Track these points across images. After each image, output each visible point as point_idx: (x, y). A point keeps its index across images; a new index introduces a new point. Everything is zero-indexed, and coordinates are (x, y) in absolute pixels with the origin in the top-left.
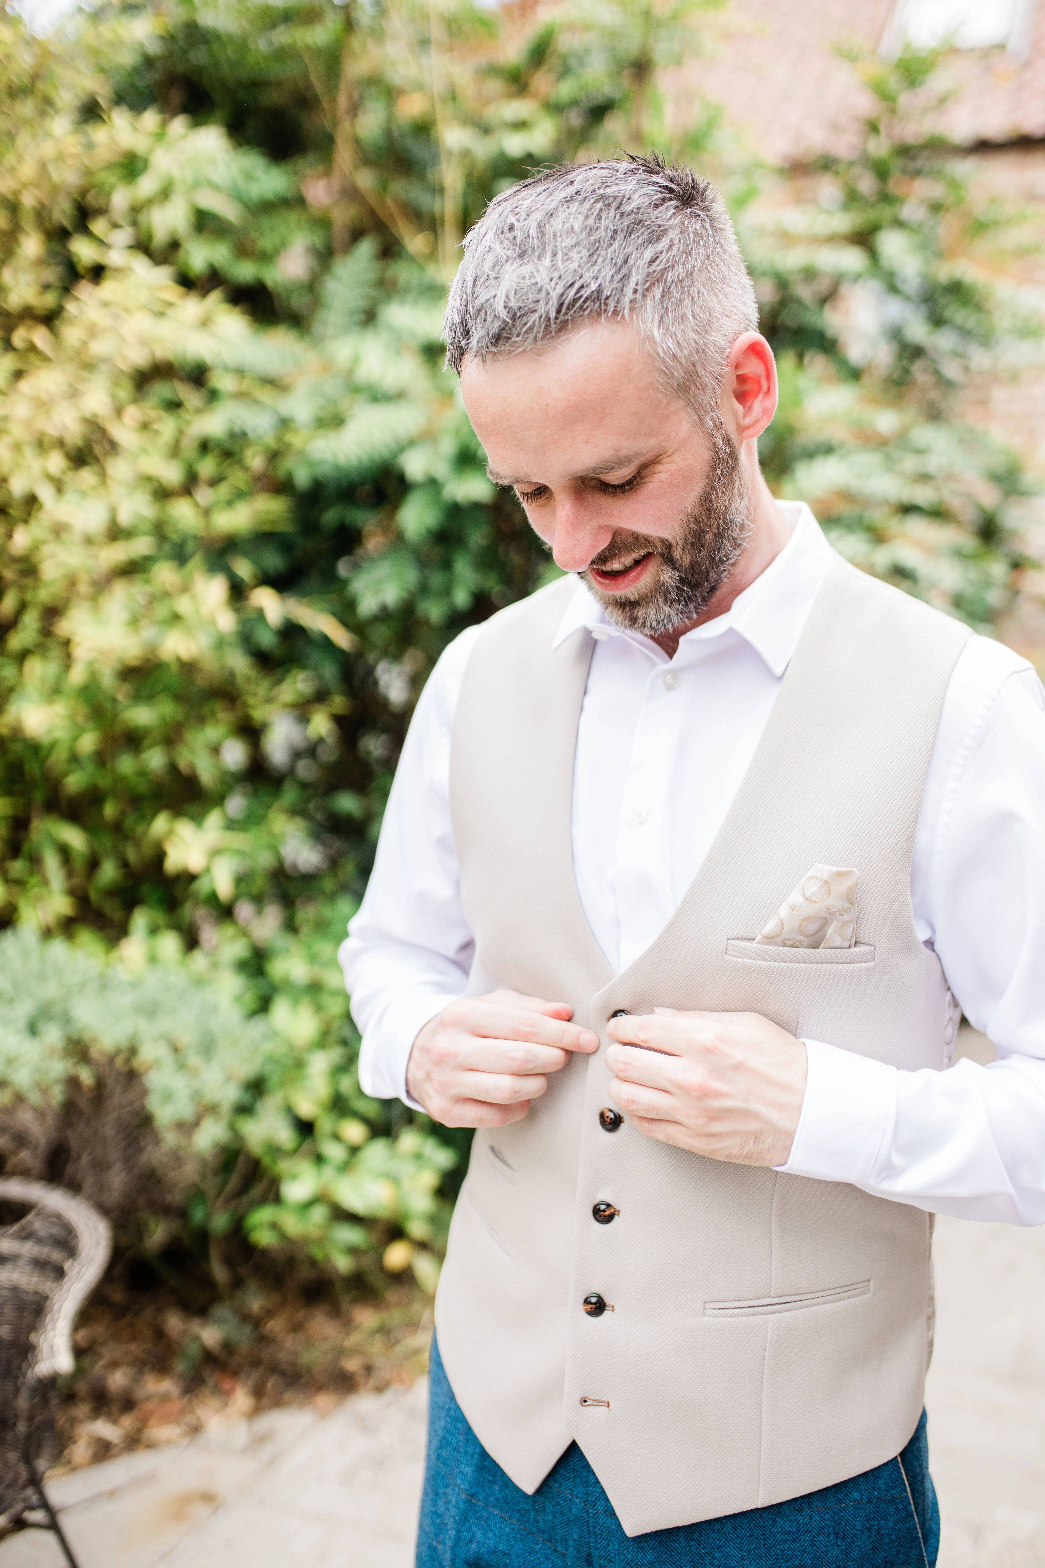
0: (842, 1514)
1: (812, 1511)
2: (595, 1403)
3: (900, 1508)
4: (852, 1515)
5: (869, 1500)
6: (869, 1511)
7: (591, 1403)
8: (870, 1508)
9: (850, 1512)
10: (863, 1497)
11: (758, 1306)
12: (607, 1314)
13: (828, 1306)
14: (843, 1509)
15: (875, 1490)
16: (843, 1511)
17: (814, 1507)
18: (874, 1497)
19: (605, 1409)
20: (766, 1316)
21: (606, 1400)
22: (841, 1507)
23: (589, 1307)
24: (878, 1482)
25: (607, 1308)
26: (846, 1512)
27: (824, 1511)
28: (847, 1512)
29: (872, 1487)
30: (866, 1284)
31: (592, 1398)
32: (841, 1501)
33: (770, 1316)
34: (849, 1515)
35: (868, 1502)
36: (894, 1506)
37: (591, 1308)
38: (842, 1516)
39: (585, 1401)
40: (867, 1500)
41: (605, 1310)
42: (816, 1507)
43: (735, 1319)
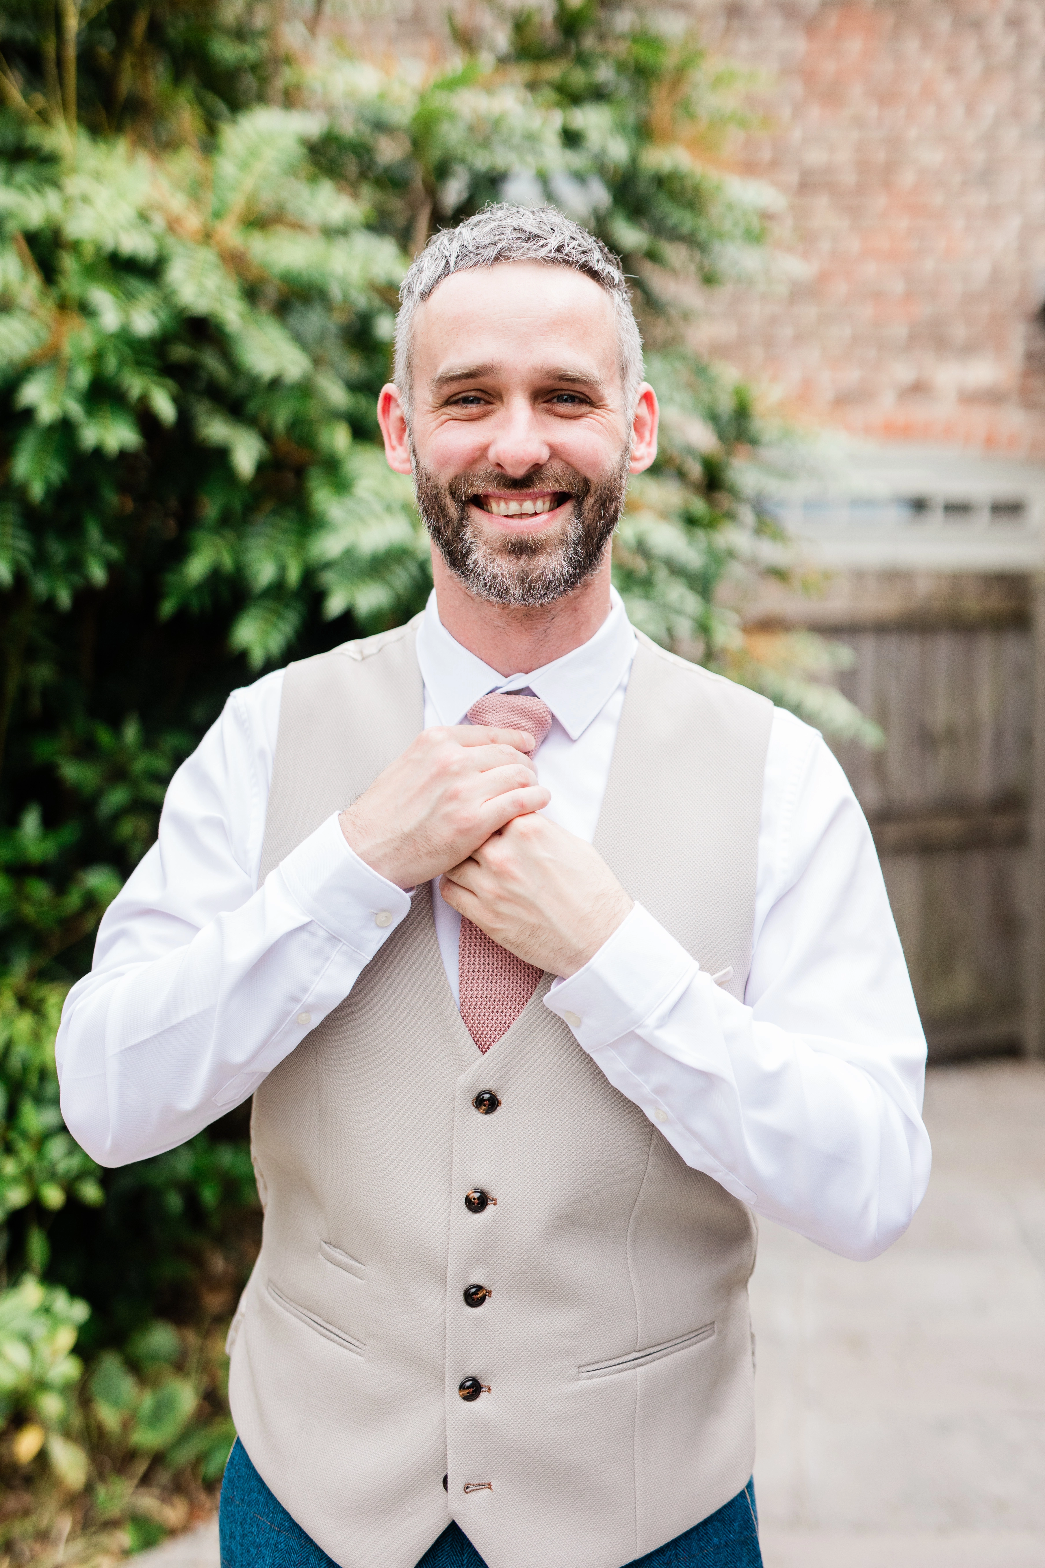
0: (704, 1561)
1: (679, 1562)
2: (477, 1488)
3: (751, 1548)
4: (713, 1560)
5: (726, 1543)
6: (727, 1555)
7: (474, 1488)
8: (727, 1551)
9: (711, 1557)
10: (722, 1541)
11: (626, 1362)
12: (483, 1395)
13: (683, 1352)
14: (705, 1556)
15: (731, 1533)
16: (705, 1558)
17: (680, 1557)
18: (730, 1540)
19: (488, 1490)
20: (633, 1370)
21: (487, 1482)
22: (703, 1554)
23: (465, 1392)
24: (733, 1525)
25: (483, 1390)
26: (707, 1558)
27: (689, 1560)
28: (709, 1558)
29: (729, 1531)
30: (711, 1326)
31: (474, 1483)
32: (703, 1549)
33: (637, 1369)
34: (710, 1561)
35: (725, 1546)
36: (747, 1547)
37: (468, 1393)
38: (704, 1563)
39: (468, 1488)
40: (725, 1544)
41: (480, 1392)
42: (682, 1557)
43: (607, 1378)
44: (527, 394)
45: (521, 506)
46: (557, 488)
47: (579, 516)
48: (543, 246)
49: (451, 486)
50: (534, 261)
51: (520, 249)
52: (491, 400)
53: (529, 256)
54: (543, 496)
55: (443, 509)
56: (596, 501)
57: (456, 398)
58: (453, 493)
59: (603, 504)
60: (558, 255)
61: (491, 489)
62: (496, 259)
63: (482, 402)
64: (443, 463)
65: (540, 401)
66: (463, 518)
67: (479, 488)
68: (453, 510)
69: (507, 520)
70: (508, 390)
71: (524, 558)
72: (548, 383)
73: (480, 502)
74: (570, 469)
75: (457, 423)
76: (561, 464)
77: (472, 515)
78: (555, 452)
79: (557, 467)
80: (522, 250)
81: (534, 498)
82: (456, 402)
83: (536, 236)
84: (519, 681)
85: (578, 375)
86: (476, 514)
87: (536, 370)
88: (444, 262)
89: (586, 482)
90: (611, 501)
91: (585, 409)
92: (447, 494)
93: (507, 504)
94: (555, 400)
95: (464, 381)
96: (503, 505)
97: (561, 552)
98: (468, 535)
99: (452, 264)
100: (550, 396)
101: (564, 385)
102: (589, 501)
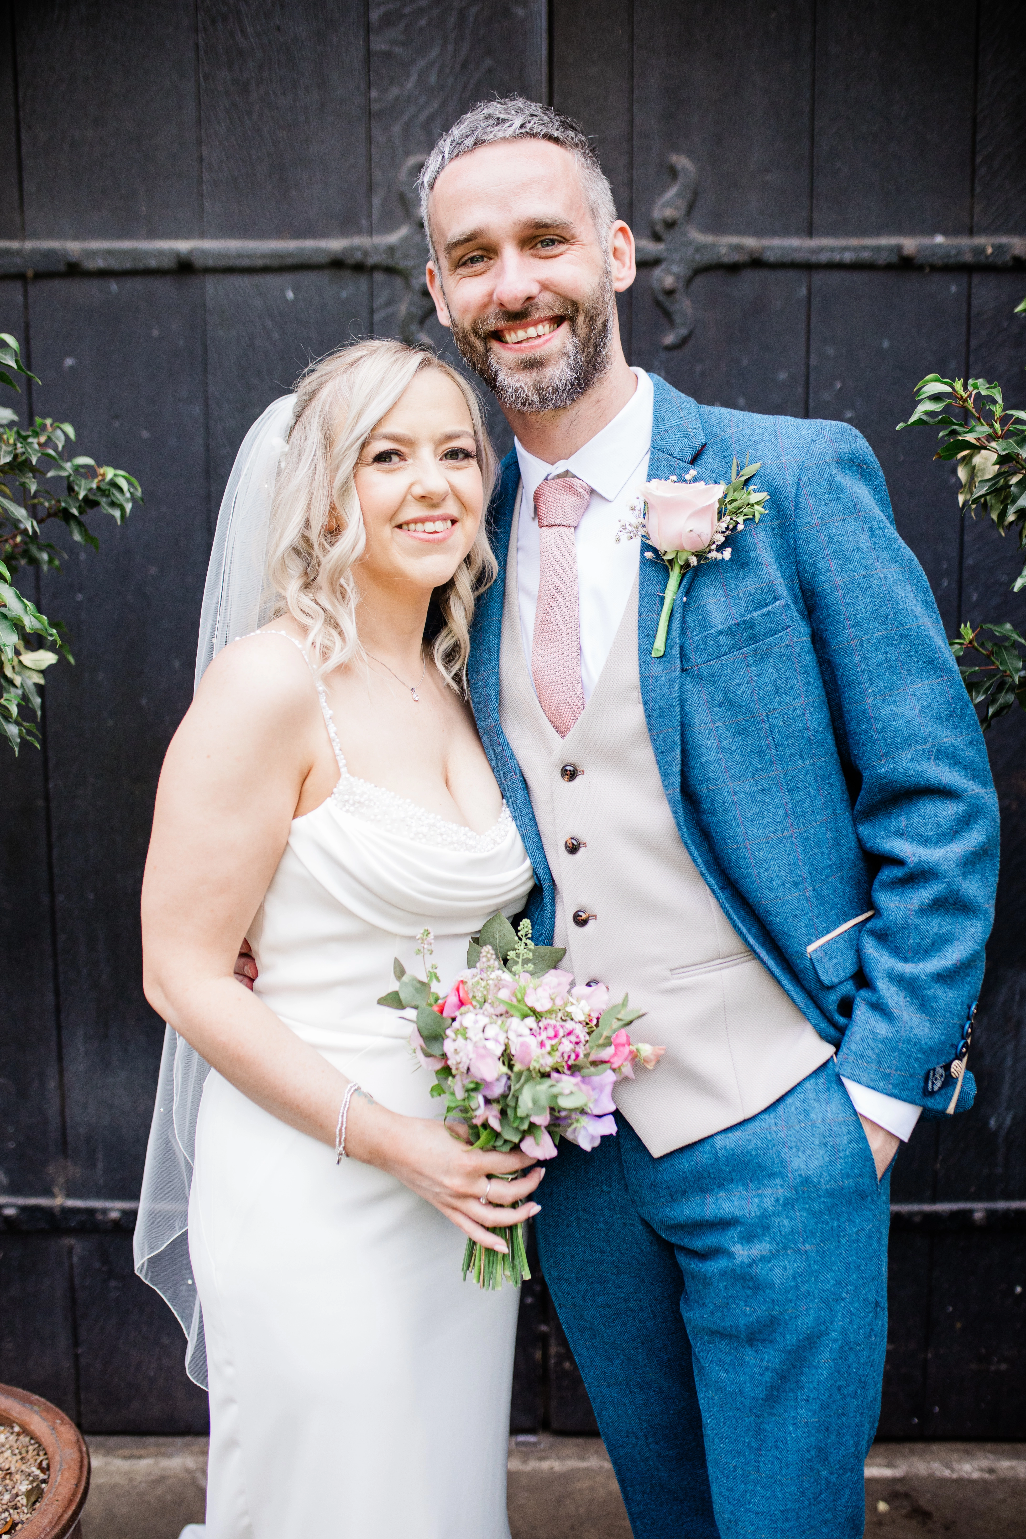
44: (514, 244)
45: (526, 332)
46: (550, 313)
47: (574, 331)
48: (509, 126)
49: (473, 328)
50: (505, 139)
51: (492, 132)
52: (491, 255)
53: (500, 136)
54: (541, 321)
55: (472, 347)
56: (585, 317)
57: (463, 260)
58: (476, 332)
59: (591, 319)
60: (523, 130)
61: (502, 324)
62: (475, 144)
63: (485, 259)
64: (465, 312)
65: (526, 248)
66: (487, 350)
67: (492, 325)
68: (479, 345)
69: (519, 345)
70: (498, 245)
71: (535, 370)
72: (529, 232)
73: (497, 336)
74: (559, 297)
75: (468, 279)
76: (551, 294)
77: (493, 347)
78: (545, 287)
79: (546, 298)
80: (493, 133)
81: (535, 324)
82: (464, 264)
83: (505, 119)
84: (560, 467)
85: (549, 221)
86: (495, 346)
87: (515, 224)
88: (441, 156)
89: (575, 304)
90: (598, 315)
91: (563, 248)
92: (472, 334)
93: (515, 333)
94: (539, 246)
95: (465, 245)
96: (513, 335)
97: (564, 360)
98: (493, 361)
99: (446, 156)
100: (534, 243)
101: (540, 231)
102: (581, 319)
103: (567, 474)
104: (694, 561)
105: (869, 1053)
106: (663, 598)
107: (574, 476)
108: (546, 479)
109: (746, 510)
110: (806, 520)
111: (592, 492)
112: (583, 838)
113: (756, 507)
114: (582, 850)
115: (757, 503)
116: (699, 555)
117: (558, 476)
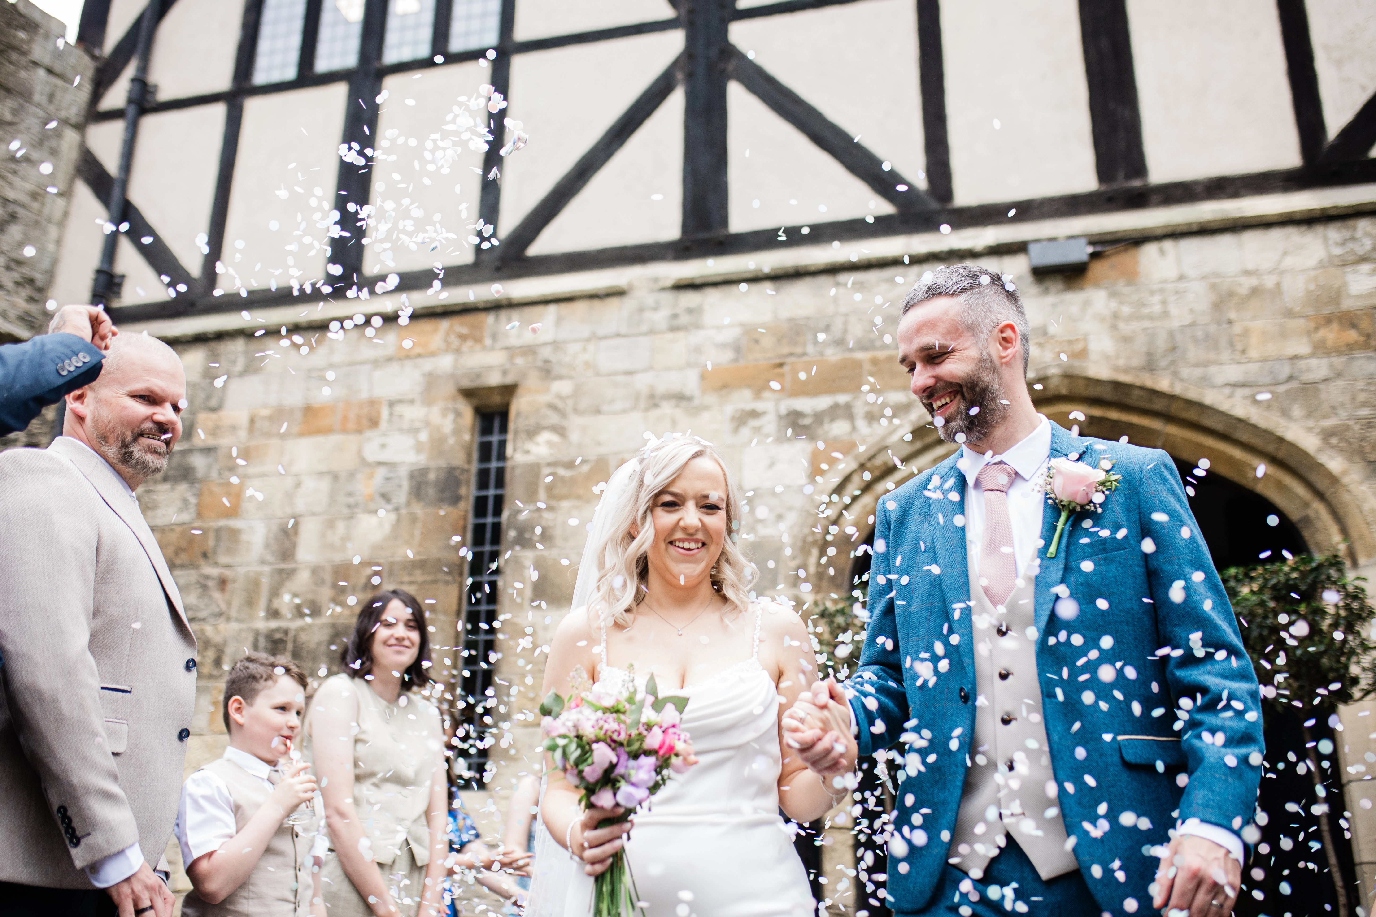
103: (1001, 462)
104: (1078, 509)
105: (1211, 803)
106: (1056, 526)
107: (1006, 464)
108: (987, 464)
109: (1108, 484)
110: (1146, 490)
111: (1017, 474)
112: (1012, 670)
113: (1114, 483)
114: (1010, 677)
115: (1115, 481)
116: (1082, 507)
117: (995, 464)
